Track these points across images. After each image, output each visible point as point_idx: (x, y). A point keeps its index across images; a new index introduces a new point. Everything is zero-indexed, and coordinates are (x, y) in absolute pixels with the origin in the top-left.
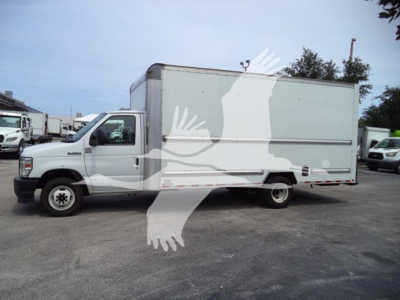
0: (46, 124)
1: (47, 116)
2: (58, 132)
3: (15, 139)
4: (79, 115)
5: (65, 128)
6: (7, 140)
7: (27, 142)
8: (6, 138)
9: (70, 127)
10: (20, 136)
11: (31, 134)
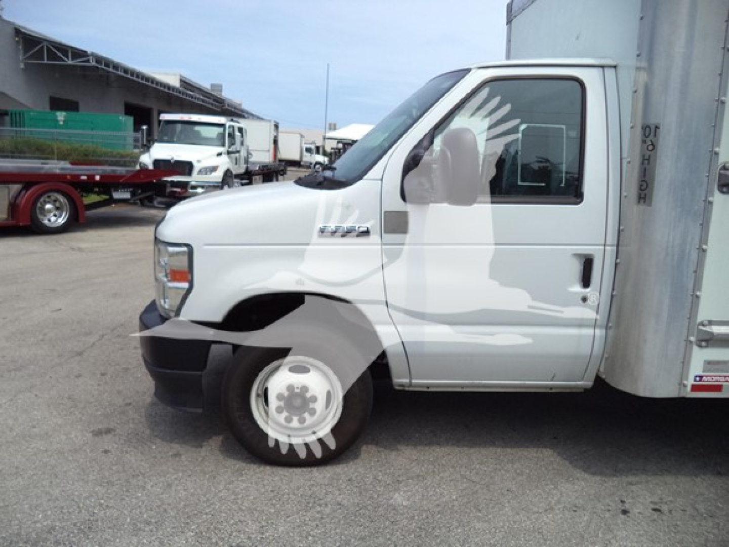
0: (275, 142)
1: (276, 126)
2: (296, 157)
3: (214, 169)
4: (333, 127)
5: (309, 150)
6: (200, 172)
7: (238, 176)
8: (197, 167)
9: (318, 148)
10: (224, 163)
11: (247, 161)
